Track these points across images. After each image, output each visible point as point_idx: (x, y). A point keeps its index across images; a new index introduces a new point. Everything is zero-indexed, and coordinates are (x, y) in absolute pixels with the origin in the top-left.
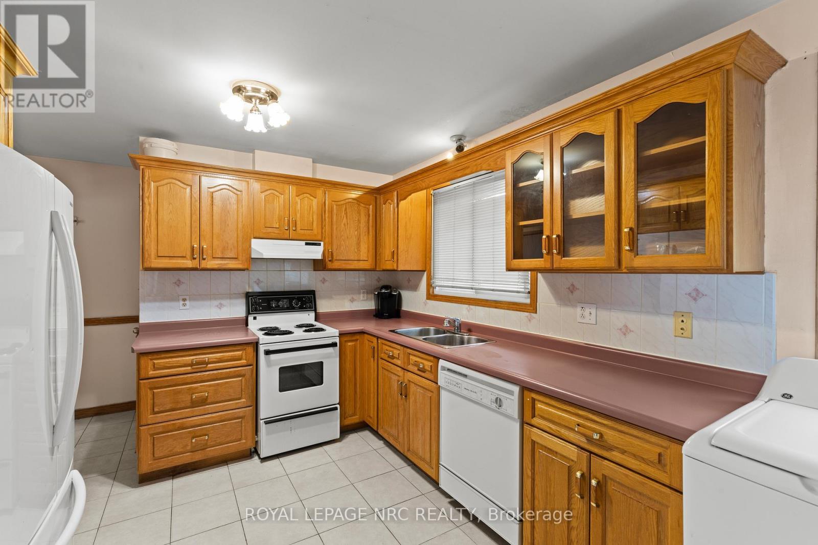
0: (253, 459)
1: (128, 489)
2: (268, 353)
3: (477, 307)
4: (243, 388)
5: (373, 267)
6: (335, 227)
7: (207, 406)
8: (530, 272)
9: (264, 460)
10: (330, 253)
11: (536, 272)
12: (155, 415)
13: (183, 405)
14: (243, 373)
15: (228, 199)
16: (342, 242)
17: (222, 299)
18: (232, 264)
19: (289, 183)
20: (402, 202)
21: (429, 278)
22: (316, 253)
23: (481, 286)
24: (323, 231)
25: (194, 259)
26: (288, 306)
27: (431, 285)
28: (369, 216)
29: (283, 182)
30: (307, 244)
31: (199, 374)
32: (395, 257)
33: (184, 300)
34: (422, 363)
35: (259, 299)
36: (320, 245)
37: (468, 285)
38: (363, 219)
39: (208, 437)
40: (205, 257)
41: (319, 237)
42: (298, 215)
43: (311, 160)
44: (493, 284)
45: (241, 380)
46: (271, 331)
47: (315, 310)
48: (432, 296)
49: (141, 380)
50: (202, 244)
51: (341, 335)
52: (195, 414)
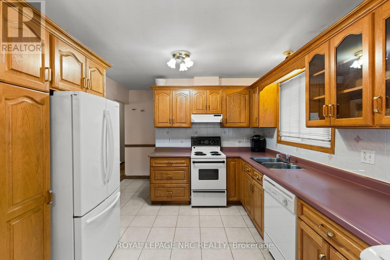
0: (190, 206)
1: (148, 205)
2: (194, 162)
3: (301, 149)
4: (185, 175)
5: (248, 126)
6: (228, 107)
7: (172, 181)
8: (330, 128)
9: (193, 207)
10: (225, 119)
11: (334, 128)
12: (155, 181)
13: (164, 179)
14: (185, 169)
15: (182, 99)
16: (232, 114)
17: (183, 139)
18: (184, 125)
19: (207, 89)
20: (261, 92)
21: (278, 132)
22: (218, 119)
23: (305, 136)
24: (222, 109)
25: (170, 123)
26: (208, 143)
27: (279, 136)
28: (246, 100)
29: (204, 89)
30: (215, 116)
31: (169, 168)
32: (258, 120)
33: (169, 139)
34: (258, 176)
35: (196, 140)
36: (221, 116)
37: (297, 136)
38: (243, 102)
39: (172, 192)
40: (174, 122)
41: (220, 112)
42: (211, 103)
43: (218, 77)
44: (309, 135)
45: (185, 172)
46: (197, 154)
47: (220, 146)
48: (279, 141)
49: (151, 167)
50: (173, 117)
51: (227, 158)
52: (168, 183)
